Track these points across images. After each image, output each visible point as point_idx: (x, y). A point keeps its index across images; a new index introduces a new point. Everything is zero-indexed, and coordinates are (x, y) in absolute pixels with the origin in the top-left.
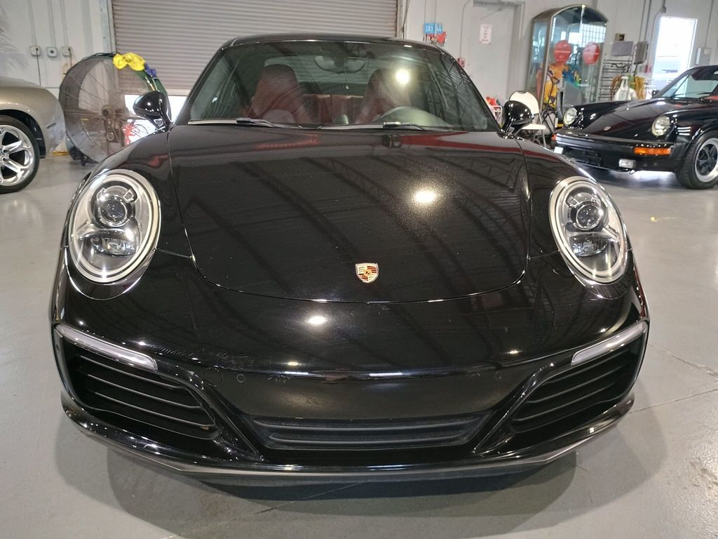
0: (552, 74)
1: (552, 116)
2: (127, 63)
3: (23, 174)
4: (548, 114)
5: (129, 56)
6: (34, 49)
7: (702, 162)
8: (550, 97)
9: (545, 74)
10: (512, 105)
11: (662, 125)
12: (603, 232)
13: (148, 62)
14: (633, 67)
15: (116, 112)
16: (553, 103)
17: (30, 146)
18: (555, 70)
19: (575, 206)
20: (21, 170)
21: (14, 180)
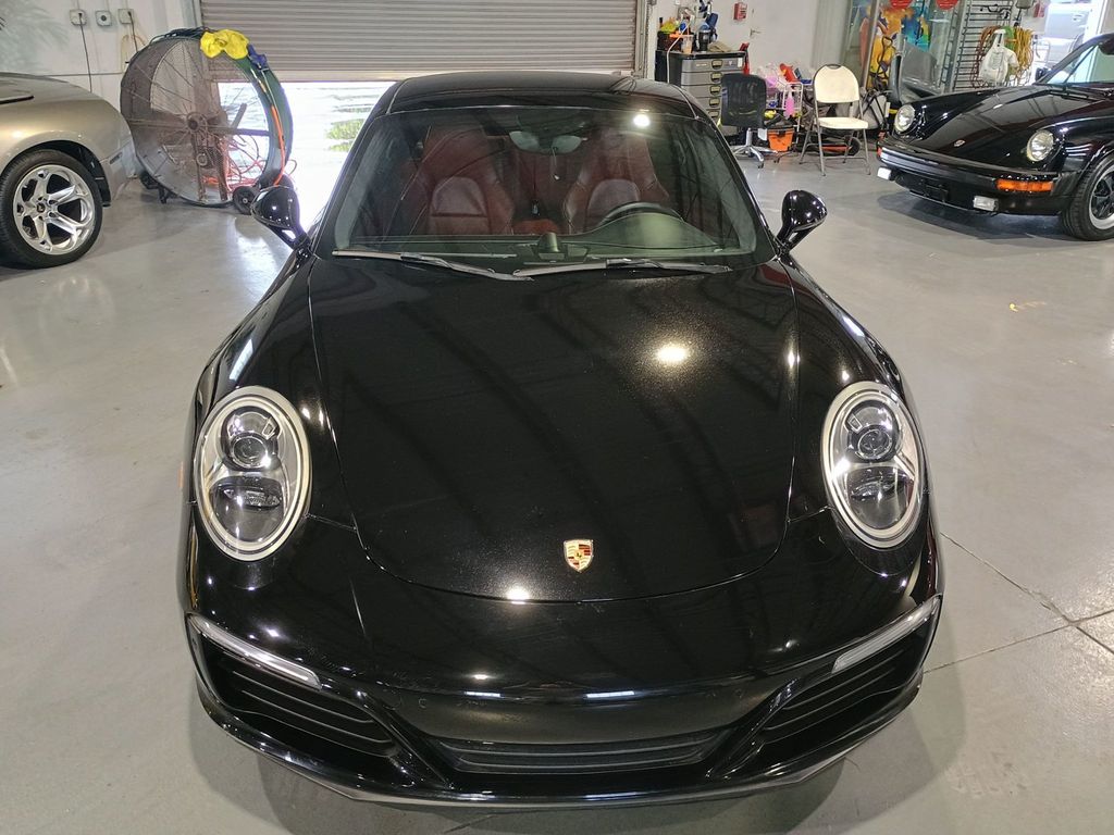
0: (885, 25)
1: (882, 99)
2: (221, 48)
3: (80, 236)
4: (875, 97)
5: (225, 35)
6: (75, 14)
7: (1101, 199)
8: (881, 63)
9: (875, 23)
10: (795, 198)
11: (1041, 145)
12: (894, 462)
13: (252, 43)
14: (1016, 11)
15: (209, 123)
16: (884, 72)
17: (88, 192)
18: (890, 18)
19: (857, 430)
20: (77, 229)
21: (68, 246)
